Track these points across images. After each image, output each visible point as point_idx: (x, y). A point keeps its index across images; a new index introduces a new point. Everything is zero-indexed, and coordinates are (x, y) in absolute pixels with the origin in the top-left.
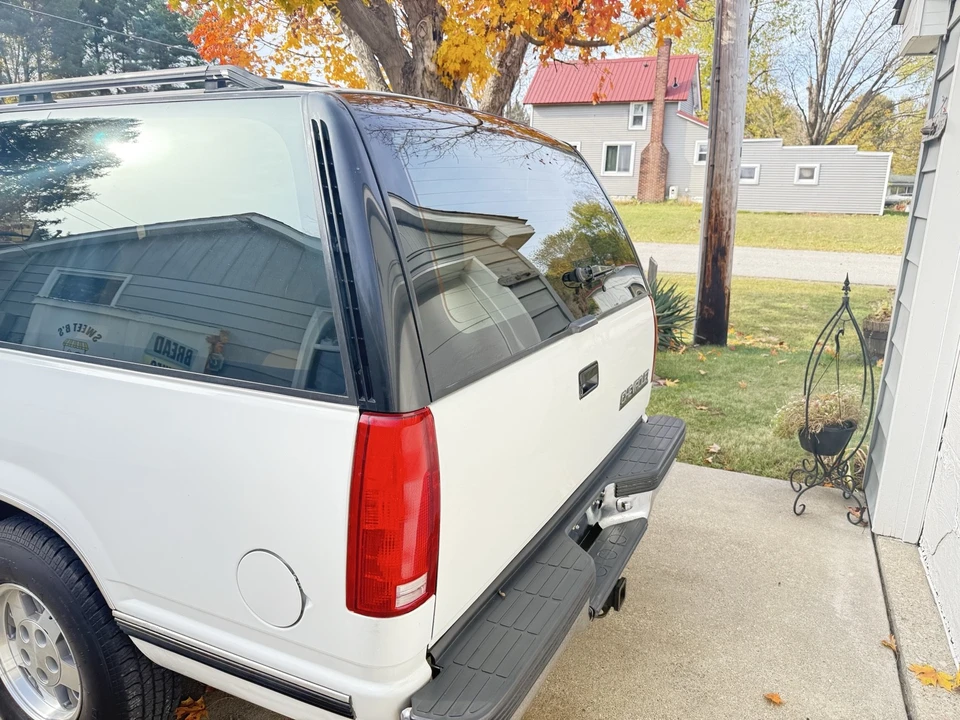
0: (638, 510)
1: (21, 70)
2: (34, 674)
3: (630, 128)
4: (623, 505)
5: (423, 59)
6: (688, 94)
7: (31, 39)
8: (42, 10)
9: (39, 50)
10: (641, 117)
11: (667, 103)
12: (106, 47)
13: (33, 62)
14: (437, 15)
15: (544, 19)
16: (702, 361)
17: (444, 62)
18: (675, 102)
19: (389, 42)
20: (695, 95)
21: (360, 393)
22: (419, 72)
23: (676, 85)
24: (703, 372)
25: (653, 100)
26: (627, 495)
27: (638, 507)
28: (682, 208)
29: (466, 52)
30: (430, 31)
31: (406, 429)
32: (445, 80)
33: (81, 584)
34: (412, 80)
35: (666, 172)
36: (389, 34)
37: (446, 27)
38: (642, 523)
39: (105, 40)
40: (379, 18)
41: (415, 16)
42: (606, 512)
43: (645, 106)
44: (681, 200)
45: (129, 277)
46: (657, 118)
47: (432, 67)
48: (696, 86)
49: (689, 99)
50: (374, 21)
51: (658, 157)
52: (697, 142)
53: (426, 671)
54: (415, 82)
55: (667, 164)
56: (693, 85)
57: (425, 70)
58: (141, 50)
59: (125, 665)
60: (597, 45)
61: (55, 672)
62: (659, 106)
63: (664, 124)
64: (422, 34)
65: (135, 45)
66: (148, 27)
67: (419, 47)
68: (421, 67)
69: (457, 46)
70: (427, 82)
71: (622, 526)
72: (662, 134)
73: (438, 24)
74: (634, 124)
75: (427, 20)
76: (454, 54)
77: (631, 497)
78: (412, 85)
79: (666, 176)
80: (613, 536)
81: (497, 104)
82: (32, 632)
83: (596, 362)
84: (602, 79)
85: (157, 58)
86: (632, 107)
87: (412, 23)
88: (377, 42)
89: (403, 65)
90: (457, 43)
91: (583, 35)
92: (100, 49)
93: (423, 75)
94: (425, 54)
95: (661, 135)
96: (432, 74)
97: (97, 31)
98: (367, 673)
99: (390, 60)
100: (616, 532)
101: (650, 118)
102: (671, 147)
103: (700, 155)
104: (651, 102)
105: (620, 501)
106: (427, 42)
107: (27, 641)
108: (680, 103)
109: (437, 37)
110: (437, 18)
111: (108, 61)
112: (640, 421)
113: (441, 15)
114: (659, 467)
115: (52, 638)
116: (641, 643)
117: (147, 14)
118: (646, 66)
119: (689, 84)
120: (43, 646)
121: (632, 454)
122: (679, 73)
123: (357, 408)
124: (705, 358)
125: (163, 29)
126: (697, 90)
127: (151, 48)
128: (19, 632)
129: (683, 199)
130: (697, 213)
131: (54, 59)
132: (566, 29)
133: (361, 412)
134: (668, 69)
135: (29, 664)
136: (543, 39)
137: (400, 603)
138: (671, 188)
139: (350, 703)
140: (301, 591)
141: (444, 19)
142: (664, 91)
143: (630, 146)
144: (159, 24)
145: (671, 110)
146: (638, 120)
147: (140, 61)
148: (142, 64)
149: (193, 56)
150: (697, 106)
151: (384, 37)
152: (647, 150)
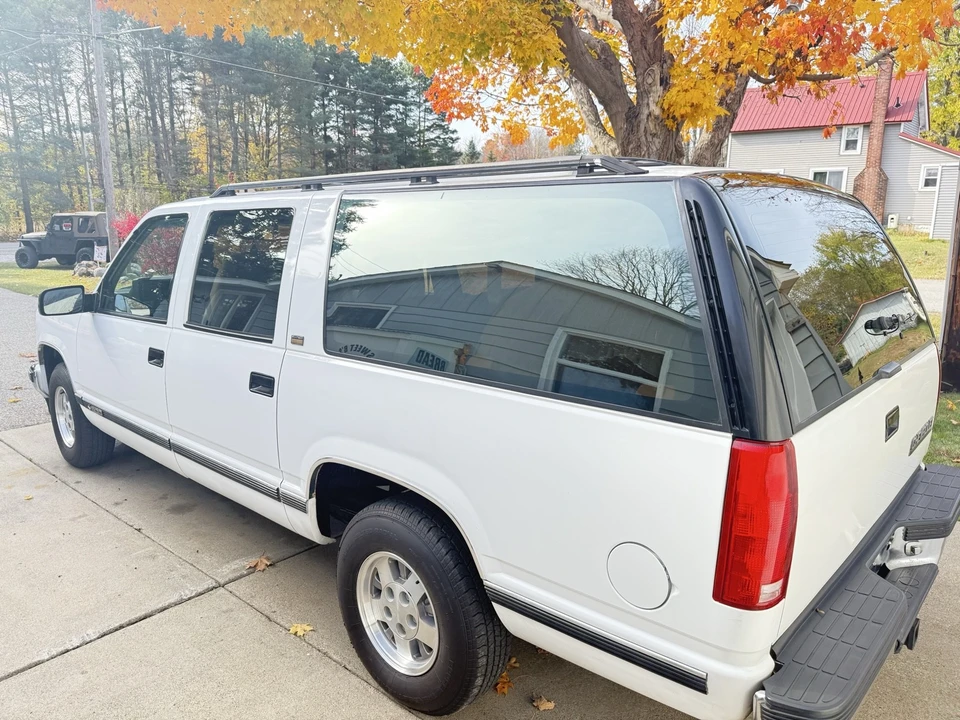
0: (927, 556)
1: (264, 123)
2: (393, 628)
3: (842, 153)
4: (913, 549)
5: (648, 104)
6: (913, 115)
7: (274, 98)
8: (284, 72)
9: (279, 106)
10: (855, 142)
11: (887, 125)
12: (330, 100)
13: (273, 117)
14: (665, 62)
15: (777, 58)
16: (951, 410)
17: (670, 106)
18: (898, 124)
19: (614, 89)
20: (921, 115)
21: (733, 422)
22: (644, 117)
23: (898, 105)
24: (955, 422)
25: (871, 122)
26: (917, 540)
27: (928, 553)
28: (903, 238)
29: (695, 96)
30: (658, 78)
31: (774, 455)
32: (669, 123)
33: (448, 557)
34: (635, 124)
35: (884, 199)
36: (614, 82)
37: (673, 72)
38: (932, 569)
39: (331, 94)
40: (606, 67)
41: (643, 64)
42: (893, 554)
43: (861, 130)
44: (901, 229)
45: (394, 307)
46: (875, 141)
47: (657, 111)
48: (922, 104)
49: (915, 120)
50: (602, 72)
51: (875, 182)
52: (923, 166)
53: (770, 664)
54: (638, 126)
55: (885, 191)
56: (919, 104)
57: (650, 115)
58: (360, 101)
59: (478, 628)
60: (829, 78)
61: (413, 628)
62: (877, 128)
63: (882, 148)
64: (650, 81)
65: (355, 96)
66: (368, 81)
67: (643, 93)
68: (646, 112)
69: (686, 91)
70: (651, 126)
71: (911, 569)
72: (880, 159)
73: (665, 70)
74: (847, 148)
75: (656, 67)
76: (683, 99)
77: (921, 542)
78: (635, 129)
79: (884, 204)
80: (904, 577)
81: (716, 141)
82: (397, 594)
83: (898, 407)
84: (835, 112)
85: (372, 108)
86: (845, 130)
87: (640, 71)
88: (603, 90)
89: (626, 111)
90: (686, 87)
91: (816, 70)
92: (326, 102)
93: (648, 119)
94: (651, 99)
95: (878, 160)
96: (657, 118)
97: (325, 87)
98: (726, 655)
99: (615, 108)
100: (905, 574)
101: (866, 142)
102: (891, 171)
103: (926, 180)
104: (867, 125)
105: (910, 544)
106: (654, 88)
107: (391, 600)
108: (903, 124)
109: (665, 82)
110: (665, 66)
111: (331, 112)
112: (919, 468)
113: (669, 61)
114: (951, 515)
115: (415, 599)
116: (919, 691)
117: (366, 69)
118: (863, 87)
119: (915, 104)
120: (405, 605)
121: (918, 500)
122: (902, 90)
123: (730, 435)
124: (955, 407)
125: (379, 81)
126: (923, 110)
127: (367, 99)
128: (384, 593)
129: (904, 228)
130: (923, 244)
131: (288, 112)
132: (800, 68)
133: (734, 438)
134: (889, 89)
135: (390, 619)
136: (771, 77)
137: (763, 599)
138: (890, 217)
139: (706, 680)
140: (669, 579)
141: (672, 65)
142: (884, 113)
143: (841, 173)
144: (376, 78)
145: (892, 132)
146: (851, 144)
147: (358, 111)
148: (359, 114)
149: (403, 103)
150: (924, 126)
151: (609, 84)
152: (861, 176)
